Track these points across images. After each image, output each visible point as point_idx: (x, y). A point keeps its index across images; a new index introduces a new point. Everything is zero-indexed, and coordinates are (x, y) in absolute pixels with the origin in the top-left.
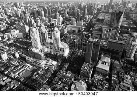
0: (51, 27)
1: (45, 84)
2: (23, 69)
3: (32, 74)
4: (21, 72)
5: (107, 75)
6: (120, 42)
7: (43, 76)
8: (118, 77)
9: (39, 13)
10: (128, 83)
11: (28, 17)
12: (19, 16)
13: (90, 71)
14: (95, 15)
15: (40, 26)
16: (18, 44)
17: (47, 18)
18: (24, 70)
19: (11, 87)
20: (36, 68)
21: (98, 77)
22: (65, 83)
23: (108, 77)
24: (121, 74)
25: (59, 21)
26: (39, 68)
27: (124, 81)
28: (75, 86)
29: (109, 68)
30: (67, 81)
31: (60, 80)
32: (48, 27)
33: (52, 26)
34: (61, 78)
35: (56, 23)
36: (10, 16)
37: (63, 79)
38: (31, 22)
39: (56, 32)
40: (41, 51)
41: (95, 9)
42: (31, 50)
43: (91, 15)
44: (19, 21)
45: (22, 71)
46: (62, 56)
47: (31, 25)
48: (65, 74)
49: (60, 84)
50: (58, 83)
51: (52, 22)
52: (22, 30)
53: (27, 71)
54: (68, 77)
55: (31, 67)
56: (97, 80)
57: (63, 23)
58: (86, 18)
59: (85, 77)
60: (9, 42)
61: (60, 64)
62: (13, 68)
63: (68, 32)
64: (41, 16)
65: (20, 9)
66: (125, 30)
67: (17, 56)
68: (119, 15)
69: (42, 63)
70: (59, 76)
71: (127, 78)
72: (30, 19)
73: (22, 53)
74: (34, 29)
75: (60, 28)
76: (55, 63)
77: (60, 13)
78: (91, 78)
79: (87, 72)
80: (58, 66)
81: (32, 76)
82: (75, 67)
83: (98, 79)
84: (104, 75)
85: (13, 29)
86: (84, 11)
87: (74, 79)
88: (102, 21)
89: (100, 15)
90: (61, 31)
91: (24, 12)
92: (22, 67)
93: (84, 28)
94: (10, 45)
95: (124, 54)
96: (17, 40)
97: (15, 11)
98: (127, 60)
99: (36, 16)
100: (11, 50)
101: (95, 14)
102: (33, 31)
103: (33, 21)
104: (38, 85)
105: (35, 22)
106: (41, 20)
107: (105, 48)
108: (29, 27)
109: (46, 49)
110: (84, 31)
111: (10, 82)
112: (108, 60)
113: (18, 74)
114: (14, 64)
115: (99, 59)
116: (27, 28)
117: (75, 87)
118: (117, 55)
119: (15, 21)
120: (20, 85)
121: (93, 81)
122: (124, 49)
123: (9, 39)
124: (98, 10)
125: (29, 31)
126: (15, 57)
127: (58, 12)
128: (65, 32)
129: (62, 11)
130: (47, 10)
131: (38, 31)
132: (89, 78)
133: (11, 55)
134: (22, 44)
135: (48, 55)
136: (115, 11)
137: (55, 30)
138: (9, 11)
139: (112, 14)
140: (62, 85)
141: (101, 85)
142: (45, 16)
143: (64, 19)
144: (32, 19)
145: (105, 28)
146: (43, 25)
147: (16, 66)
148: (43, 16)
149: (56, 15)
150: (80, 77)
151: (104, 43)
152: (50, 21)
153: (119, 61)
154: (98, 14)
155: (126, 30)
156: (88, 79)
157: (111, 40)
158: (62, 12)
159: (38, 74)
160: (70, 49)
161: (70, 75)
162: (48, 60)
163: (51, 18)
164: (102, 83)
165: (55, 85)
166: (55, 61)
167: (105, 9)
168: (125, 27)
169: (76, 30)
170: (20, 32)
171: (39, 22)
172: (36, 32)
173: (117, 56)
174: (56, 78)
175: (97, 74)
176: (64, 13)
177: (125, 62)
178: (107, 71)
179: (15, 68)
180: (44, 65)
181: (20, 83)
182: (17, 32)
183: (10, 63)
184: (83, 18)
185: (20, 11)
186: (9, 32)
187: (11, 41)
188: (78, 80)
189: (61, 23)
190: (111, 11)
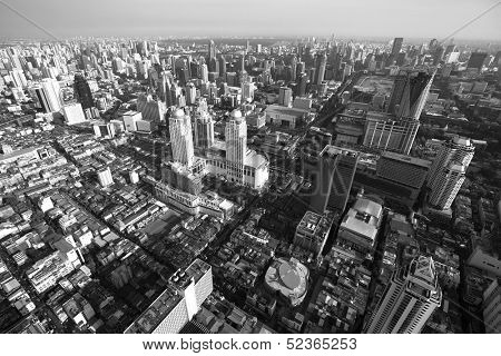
0: (224, 107)
1: (199, 257)
2: (146, 213)
3: (168, 229)
4: (141, 220)
5: (369, 252)
6: (414, 161)
7: (193, 237)
8: (400, 260)
9: (195, 71)
10: (426, 277)
11: (167, 79)
12: (146, 76)
13: (320, 234)
14: (349, 82)
15: (196, 105)
16: (138, 149)
17: (214, 84)
18: (149, 215)
19: (119, 254)
20: (179, 215)
21: (341, 254)
22: (250, 262)
23: (370, 257)
24: (410, 252)
25: (246, 92)
26: (186, 215)
27: (417, 272)
28: (278, 271)
29: (376, 231)
30: (256, 255)
31: (237, 250)
32: (216, 107)
33: (227, 105)
34: (241, 247)
35: (239, 98)
36: (123, 76)
37: (246, 250)
38: (173, 93)
39: (237, 123)
40: (195, 171)
41: (349, 63)
42: (169, 167)
43: (337, 80)
44: (144, 90)
45: (145, 218)
46: (248, 188)
47: (171, 100)
48: (252, 237)
49: (237, 263)
50: (232, 257)
51: (228, 94)
52: (150, 113)
53: (156, 219)
54: (259, 245)
55: (166, 209)
56: (339, 261)
57: (256, 98)
58: (320, 88)
59: (307, 250)
60: (117, 143)
61: (240, 209)
62: (123, 208)
63: (269, 124)
64: (201, 78)
65: (149, 58)
66: (432, 128)
67: (135, 178)
68: (419, 82)
69: (194, 203)
70: (236, 240)
71: (425, 264)
72: (170, 86)
73: (147, 172)
74: (180, 113)
75: (249, 112)
76: (227, 205)
77: (251, 73)
78: (324, 254)
79: (314, 239)
80: (235, 214)
81: (167, 234)
82: (281, 222)
83: (342, 260)
84: (361, 251)
85: (130, 108)
86: (318, 68)
87: (276, 254)
88: (367, 97)
89: (362, 80)
90: (251, 121)
91: (158, 68)
92: (144, 209)
93: (313, 116)
94: (119, 151)
95: (424, 198)
96: (137, 138)
97: (137, 64)
98: (430, 215)
99: (187, 77)
100: (119, 163)
101: (347, 77)
102: (175, 117)
103: (178, 91)
104: (180, 258)
105: (183, 92)
106: (199, 87)
107: (370, 175)
108: (168, 105)
109: (207, 166)
110: (313, 124)
111: (116, 242)
112: (375, 209)
113: (135, 225)
114: (126, 197)
115: (351, 205)
116: (162, 108)
117: (278, 274)
118: (404, 198)
119: (136, 88)
120: (137, 251)
121: (326, 263)
122: (426, 182)
123: (117, 136)
124: (358, 65)
125: (167, 116)
126: (129, 181)
127: (246, 68)
128: (261, 123)
129: (257, 65)
130: (217, 63)
131: (188, 117)
132: (316, 254)
133: (121, 174)
134: (147, 150)
135: (210, 183)
136: (409, 72)
137: (233, 118)
138: (124, 64)
139: (397, 78)
140: (241, 264)
141: (350, 276)
142: (211, 78)
143: (259, 87)
144: (176, 86)
145: (374, 117)
146: (203, 102)
147: (130, 204)
148: (206, 77)
149: (238, 75)
150: (293, 250)
151: (369, 161)
152: (222, 91)
153: (408, 214)
154: (356, 77)
155: (437, 127)
156: (314, 257)
157: (388, 155)
158: (256, 69)
159: (182, 229)
160: (271, 171)
161: (265, 242)
162: (210, 197)
163: (226, 84)
164: (353, 273)
165: (225, 262)
166: (229, 199)
167: (378, 66)
168: (435, 121)
169: (292, 119)
170: (144, 118)
171: (194, 92)
172: (185, 121)
173: (403, 200)
174: (229, 244)
175: (341, 245)
176: (261, 72)
177: (423, 220)
178: (369, 240)
179: (127, 208)
180: (198, 209)
181: (137, 247)
182: (138, 117)
183: (118, 196)
184: (313, 87)
185: (148, 65)
186: (120, 117)
187: (123, 140)
188: (287, 256)
189: (250, 100)
190: (394, 70)
